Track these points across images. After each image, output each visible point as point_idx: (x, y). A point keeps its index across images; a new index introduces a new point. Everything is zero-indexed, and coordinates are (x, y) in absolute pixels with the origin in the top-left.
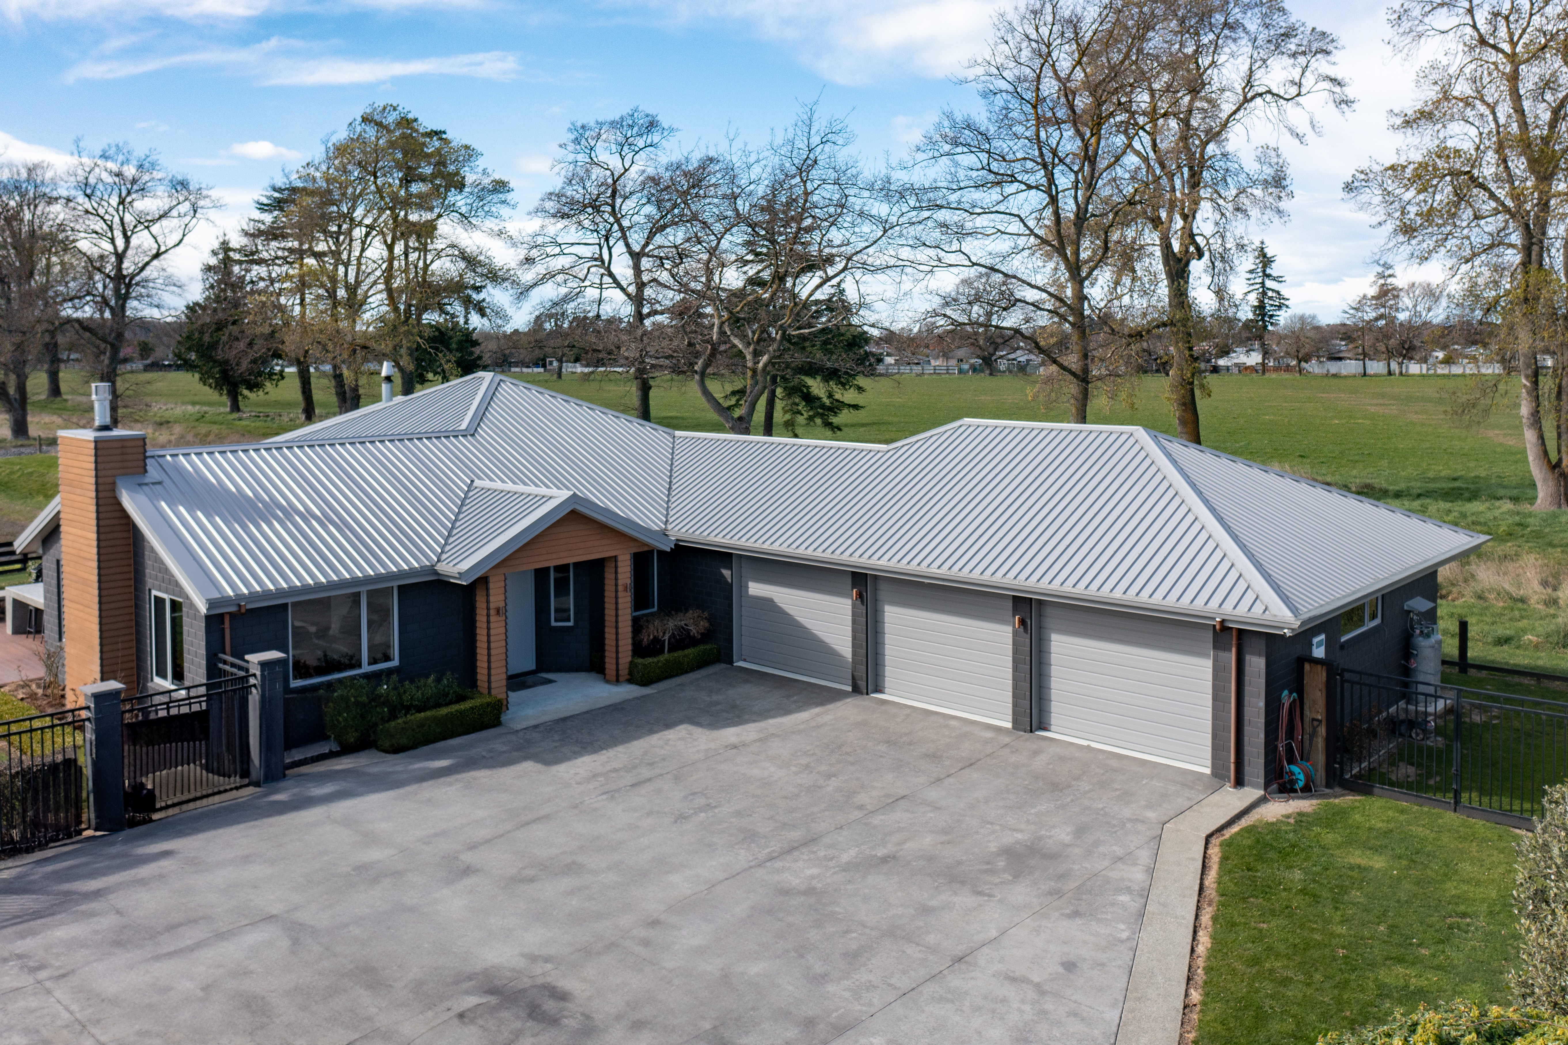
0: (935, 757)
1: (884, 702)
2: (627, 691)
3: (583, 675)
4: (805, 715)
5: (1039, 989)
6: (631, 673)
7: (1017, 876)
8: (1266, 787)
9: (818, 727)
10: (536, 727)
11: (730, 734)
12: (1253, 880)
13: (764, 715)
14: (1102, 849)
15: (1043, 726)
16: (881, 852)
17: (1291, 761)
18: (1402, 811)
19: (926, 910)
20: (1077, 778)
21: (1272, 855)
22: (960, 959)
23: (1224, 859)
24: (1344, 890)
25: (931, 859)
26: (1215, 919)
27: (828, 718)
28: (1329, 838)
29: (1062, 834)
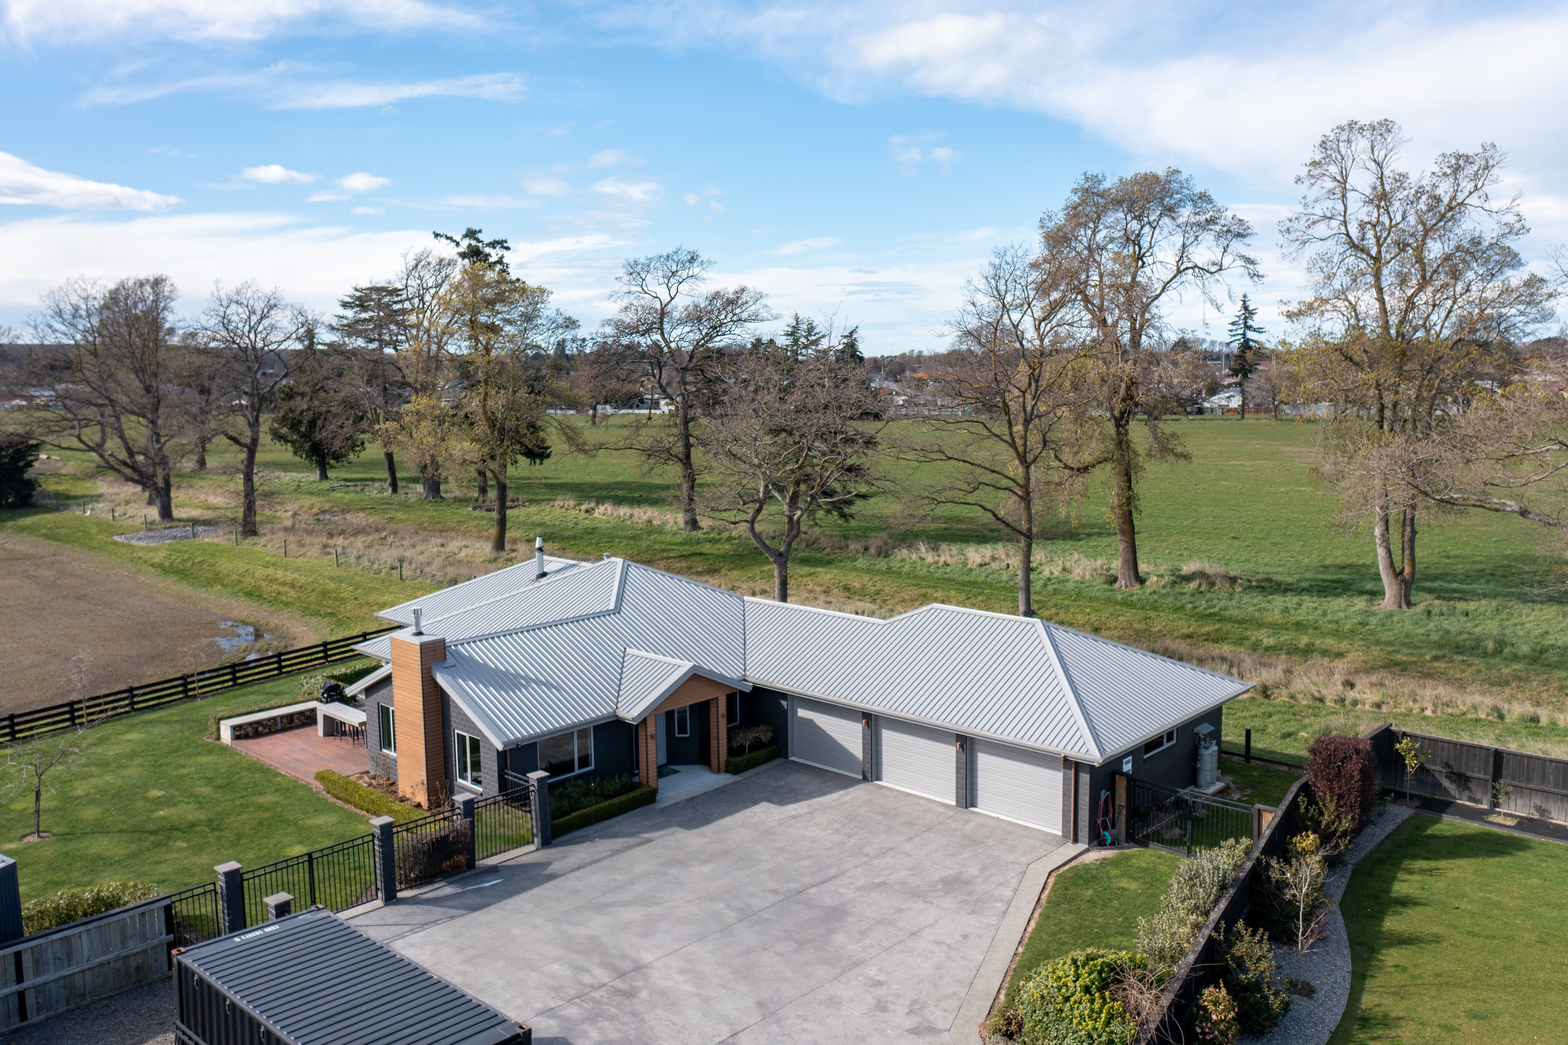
0: (909, 824)
1: (882, 787)
2: (725, 779)
3: (696, 767)
4: (834, 796)
5: (950, 947)
6: (727, 767)
7: (947, 893)
8: (1089, 843)
9: (842, 804)
10: (677, 804)
11: (792, 809)
12: (1066, 895)
13: (810, 796)
14: (993, 879)
15: (974, 805)
16: (877, 880)
17: (1105, 828)
18: (1160, 857)
19: (899, 911)
20: (988, 838)
21: (1081, 882)
22: (914, 934)
23: (1055, 884)
24: (1110, 900)
25: (903, 884)
26: (1041, 915)
27: (848, 798)
28: (1114, 872)
29: (974, 870)
